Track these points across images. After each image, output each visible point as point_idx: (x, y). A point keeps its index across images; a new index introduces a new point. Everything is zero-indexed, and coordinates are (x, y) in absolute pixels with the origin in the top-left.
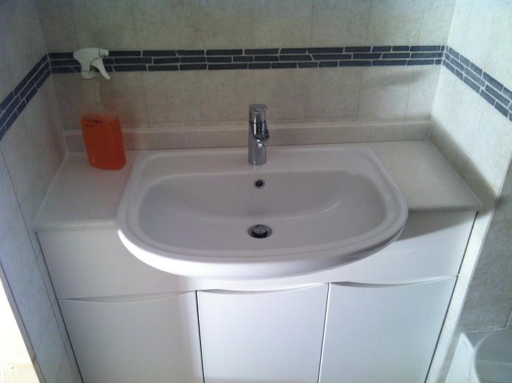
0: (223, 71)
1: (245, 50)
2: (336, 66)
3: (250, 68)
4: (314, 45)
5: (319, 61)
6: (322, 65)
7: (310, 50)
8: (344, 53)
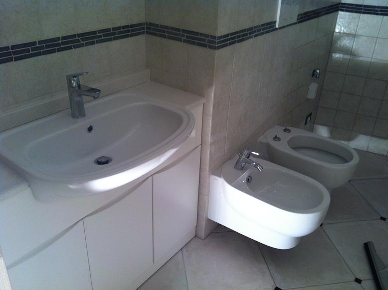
0: (25, 60)
1: (38, 41)
2: (95, 44)
3: (43, 54)
4: (81, 32)
5: (85, 42)
6: (87, 44)
7: (79, 35)
8: (98, 34)
